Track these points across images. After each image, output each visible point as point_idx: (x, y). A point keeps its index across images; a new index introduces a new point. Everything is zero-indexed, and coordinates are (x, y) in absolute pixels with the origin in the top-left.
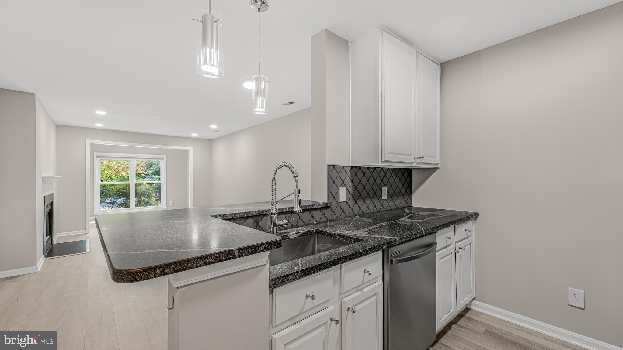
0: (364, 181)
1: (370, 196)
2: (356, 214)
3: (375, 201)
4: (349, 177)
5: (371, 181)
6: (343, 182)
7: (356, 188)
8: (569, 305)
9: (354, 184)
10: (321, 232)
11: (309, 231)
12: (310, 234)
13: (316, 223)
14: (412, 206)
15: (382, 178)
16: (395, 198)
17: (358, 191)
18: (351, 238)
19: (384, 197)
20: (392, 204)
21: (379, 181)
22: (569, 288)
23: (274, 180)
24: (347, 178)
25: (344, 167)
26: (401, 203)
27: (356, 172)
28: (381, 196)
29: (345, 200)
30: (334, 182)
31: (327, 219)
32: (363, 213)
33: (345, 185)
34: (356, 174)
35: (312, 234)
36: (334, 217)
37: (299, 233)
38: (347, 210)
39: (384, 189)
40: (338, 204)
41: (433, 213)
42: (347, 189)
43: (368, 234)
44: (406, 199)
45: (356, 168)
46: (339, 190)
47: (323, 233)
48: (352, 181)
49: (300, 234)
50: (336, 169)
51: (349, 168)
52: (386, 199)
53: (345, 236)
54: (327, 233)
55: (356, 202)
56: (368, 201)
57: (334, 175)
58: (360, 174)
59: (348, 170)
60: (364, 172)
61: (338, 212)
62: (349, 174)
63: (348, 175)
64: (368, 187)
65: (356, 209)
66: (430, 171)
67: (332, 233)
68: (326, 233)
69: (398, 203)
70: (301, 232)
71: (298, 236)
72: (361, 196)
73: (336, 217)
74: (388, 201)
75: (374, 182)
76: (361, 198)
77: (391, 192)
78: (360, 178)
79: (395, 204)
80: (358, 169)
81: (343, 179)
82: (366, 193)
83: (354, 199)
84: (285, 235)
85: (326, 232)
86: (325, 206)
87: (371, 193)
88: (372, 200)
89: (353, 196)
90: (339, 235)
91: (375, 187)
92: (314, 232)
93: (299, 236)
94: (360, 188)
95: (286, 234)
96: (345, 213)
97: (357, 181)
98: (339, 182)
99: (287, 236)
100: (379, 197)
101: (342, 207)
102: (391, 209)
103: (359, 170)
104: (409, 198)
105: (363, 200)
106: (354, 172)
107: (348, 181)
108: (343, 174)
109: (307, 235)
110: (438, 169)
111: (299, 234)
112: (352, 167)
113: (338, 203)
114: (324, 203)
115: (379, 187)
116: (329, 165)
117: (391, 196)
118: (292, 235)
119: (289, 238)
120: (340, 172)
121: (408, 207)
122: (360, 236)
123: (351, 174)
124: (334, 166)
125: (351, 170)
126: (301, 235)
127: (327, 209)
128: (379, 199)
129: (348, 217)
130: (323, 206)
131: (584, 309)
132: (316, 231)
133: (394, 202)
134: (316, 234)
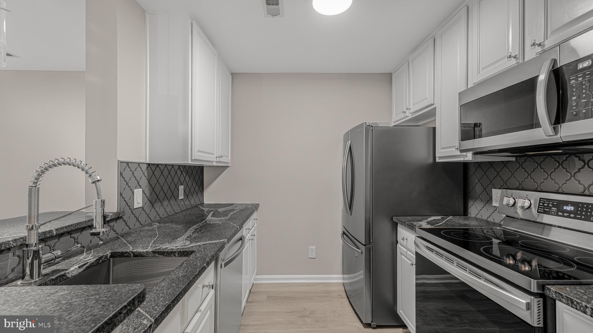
0: (162, 180)
1: (167, 198)
2: (153, 221)
3: (173, 202)
4: (145, 177)
5: (169, 180)
6: (138, 183)
7: (153, 189)
8: (309, 258)
9: (151, 185)
10: (123, 255)
11: (101, 257)
12: (103, 262)
13: (101, 242)
14: (204, 203)
15: (179, 176)
16: (190, 197)
17: (155, 192)
18: (175, 252)
19: (181, 197)
20: (187, 203)
21: (176, 180)
22: (309, 247)
23: (35, 187)
24: (144, 178)
25: (140, 165)
26: (195, 201)
27: (153, 170)
28: (178, 196)
29: (141, 205)
30: (127, 184)
31: (118, 234)
32: (160, 218)
33: (140, 186)
34: (153, 173)
35: (105, 261)
36: (126, 229)
37: (84, 265)
38: (143, 218)
39: (181, 188)
40: (132, 212)
41: (228, 209)
42: (143, 192)
43: (191, 242)
44: (199, 197)
45: (154, 166)
46: (133, 193)
47: (126, 255)
48: (149, 182)
49: (87, 265)
50: (130, 167)
51: (145, 166)
52: (182, 199)
53: (165, 252)
54: (134, 253)
55: (153, 206)
56: (165, 203)
57: (127, 174)
58: (158, 173)
59: (144, 167)
60: (162, 170)
61: (132, 221)
62: (146, 173)
63: (144, 174)
64: (166, 188)
65: (153, 215)
66: (221, 169)
67: (143, 252)
68: (130, 255)
69: (193, 202)
70: (88, 263)
71: (83, 270)
72: (158, 198)
73: (129, 228)
74: (185, 201)
75: (171, 181)
76: (159, 200)
77: (187, 191)
78: (158, 177)
79: (190, 202)
80: (156, 166)
81: (138, 179)
82: (164, 194)
83: (151, 203)
84: (59, 276)
85: (132, 252)
86: (116, 217)
87: (169, 194)
88: (169, 202)
89: (150, 200)
90: (155, 252)
91: (173, 187)
92: (108, 257)
93: (85, 270)
94: (158, 189)
95: (62, 273)
96: (140, 222)
97: (154, 181)
98: (133, 183)
99: (63, 275)
100: (176, 197)
101: (137, 215)
102: (187, 209)
103: (156, 168)
104: (201, 196)
105: (160, 202)
106: (152, 170)
107: (144, 182)
108: (138, 174)
109: (98, 263)
110: (228, 168)
111: (85, 267)
112: (149, 164)
113: (132, 210)
114: (114, 214)
115: (176, 186)
116: (121, 162)
117: (186, 195)
118: (73, 272)
119: (68, 278)
120: (135, 171)
121: (201, 204)
122: (185, 247)
123: (148, 173)
124: (128, 163)
125: (147, 168)
126: (88, 268)
127: (117, 220)
128: (176, 200)
129: (144, 226)
130: (113, 217)
131: (315, 258)
132: (111, 254)
133: (189, 201)
134: (111, 259)
